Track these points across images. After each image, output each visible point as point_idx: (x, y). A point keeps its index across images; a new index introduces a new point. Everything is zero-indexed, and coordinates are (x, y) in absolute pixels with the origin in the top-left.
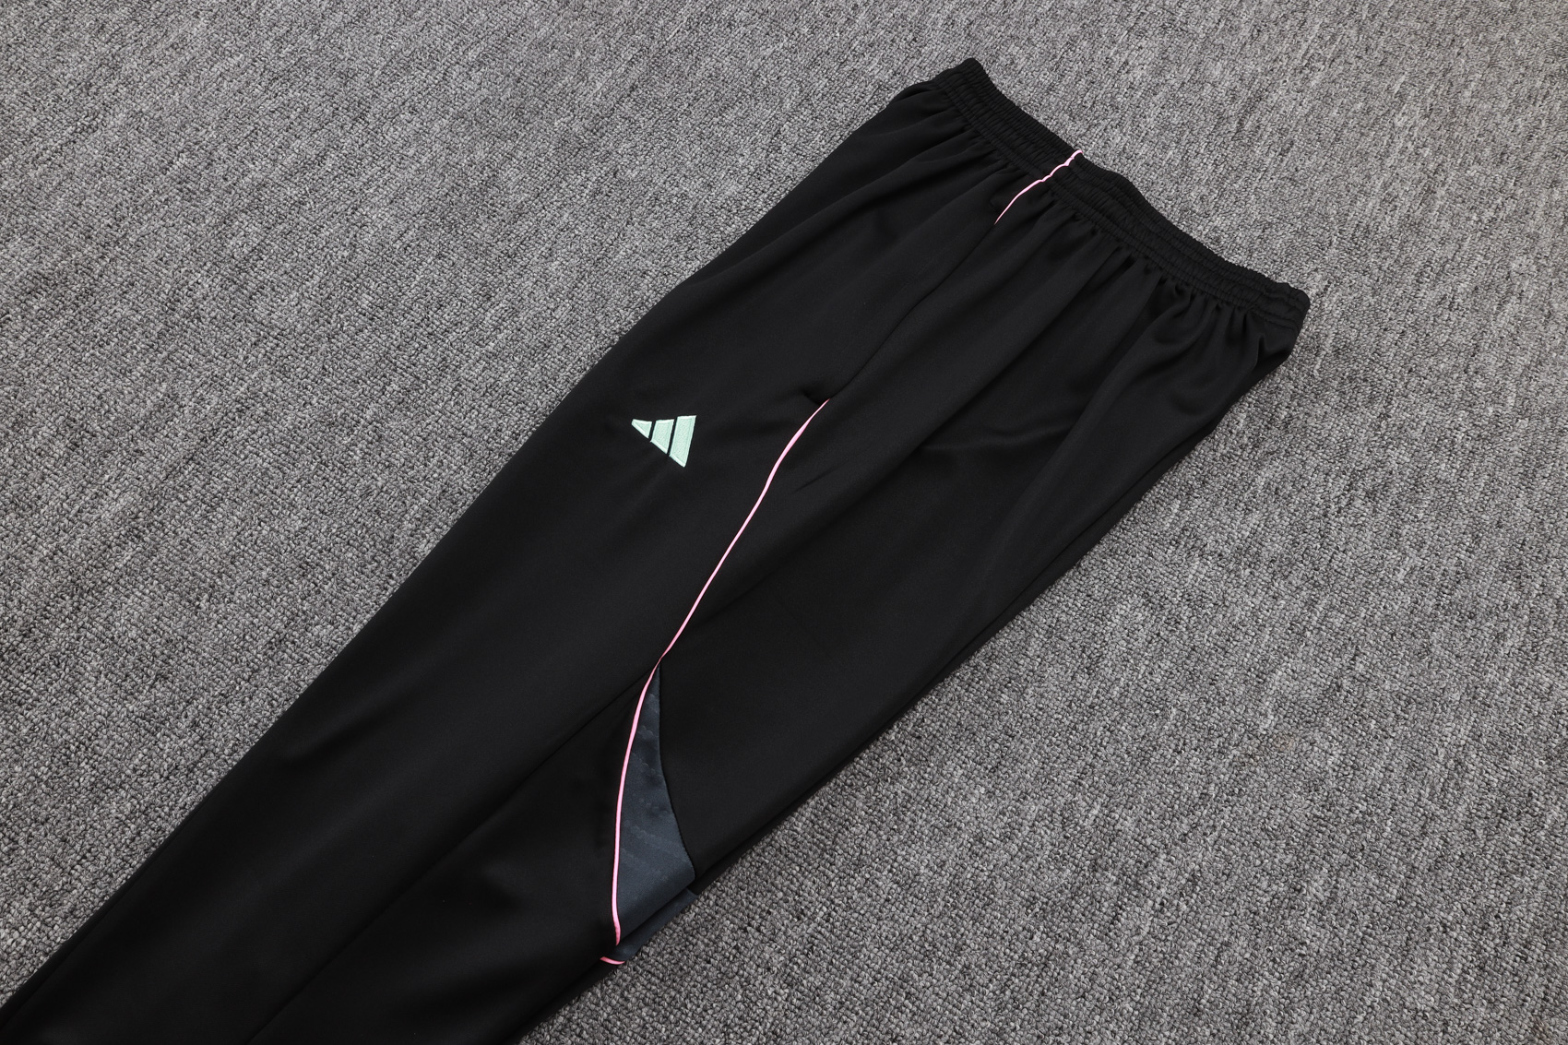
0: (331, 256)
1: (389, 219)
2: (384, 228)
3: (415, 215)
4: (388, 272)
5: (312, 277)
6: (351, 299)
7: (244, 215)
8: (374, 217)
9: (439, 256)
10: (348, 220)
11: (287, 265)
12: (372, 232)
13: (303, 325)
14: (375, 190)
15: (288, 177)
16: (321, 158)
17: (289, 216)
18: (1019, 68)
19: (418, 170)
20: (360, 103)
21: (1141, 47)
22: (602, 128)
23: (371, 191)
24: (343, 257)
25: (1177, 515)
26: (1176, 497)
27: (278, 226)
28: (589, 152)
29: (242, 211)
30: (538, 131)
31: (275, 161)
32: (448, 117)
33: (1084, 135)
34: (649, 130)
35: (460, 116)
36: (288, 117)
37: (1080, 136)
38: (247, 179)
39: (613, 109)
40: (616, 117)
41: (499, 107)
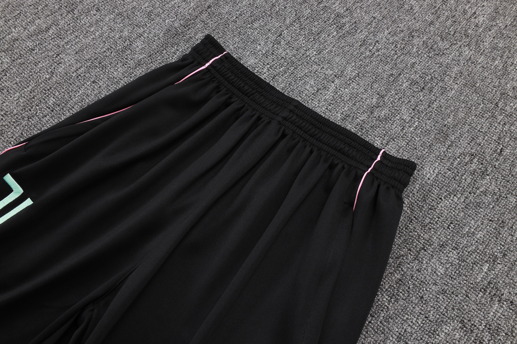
0: (40, 77)
1: (73, 61)
2: (69, 65)
3: (86, 61)
4: (66, 87)
5: (28, 87)
6: (44, 100)
7: (3, 53)
8: (66, 60)
9: (94, 82)
10: (53, 60)
11: (18, 79)
12: (63, 67)
13: (17, 111)
14: (70, 47)
15: (30, 37)
16: (48, 29)
17: (25, 55)
18: (415, 11)
19: (93, 38)
20: (73, 4)
21: (484, 6)
22: (189, 25)
23: (68, 47)
24: (46, 78)
25: (486, 273)
26: (486, 261)
27: (18, 60)
28: (181, 37)
29: (3, 51)
30: (157, 24)
31: (25, 28)
32: (114, 14)
33: (448, 48)
34: (214, 28)
35: (120, 14)
36: (37, 9)
37: (446, 49)
38: (10, 36)
39: (197, 17)
40: (198, 20)
41: (140, 11)
